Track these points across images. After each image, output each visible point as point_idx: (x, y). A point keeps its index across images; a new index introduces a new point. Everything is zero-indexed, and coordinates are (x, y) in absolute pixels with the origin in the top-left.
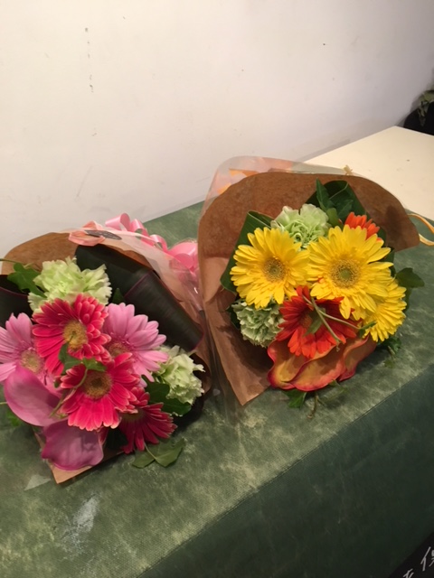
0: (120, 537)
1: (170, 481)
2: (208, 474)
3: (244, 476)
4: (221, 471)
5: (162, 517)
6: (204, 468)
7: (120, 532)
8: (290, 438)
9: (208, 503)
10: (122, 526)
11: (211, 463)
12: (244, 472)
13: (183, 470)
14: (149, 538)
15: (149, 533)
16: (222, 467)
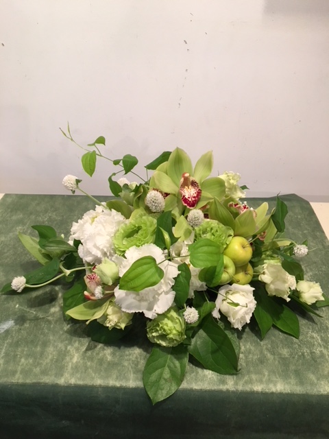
0: (5, 345)
1: (44, 336)
2: (61, 346)
3: (71, 359)
4: (66, 349)
5: (26, 349)
6: (62, 342)
7: (7, 344)
8: (109, 358)
9: (46, 358)
10: (10, 341)
11: (67, 342)
12: (73, 357)
13: (54, 335)
14: (13, 354)
15: (15, 351)
16: (69, 347)
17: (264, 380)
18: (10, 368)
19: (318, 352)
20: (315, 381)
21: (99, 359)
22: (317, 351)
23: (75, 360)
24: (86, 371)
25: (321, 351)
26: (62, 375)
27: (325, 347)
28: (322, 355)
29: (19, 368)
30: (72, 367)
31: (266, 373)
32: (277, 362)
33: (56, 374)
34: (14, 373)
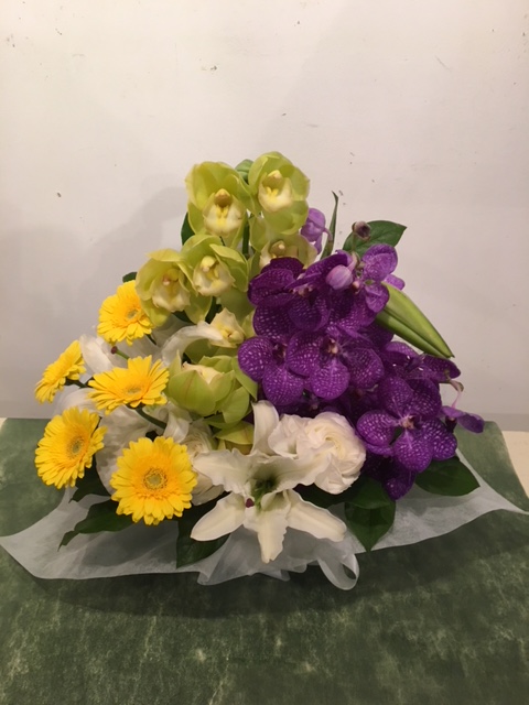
3: (156, 611)
4: (146, 596)
5: (89, 599)
6: (139, 587)
7: (62, 592)
10: (66, 589)
11: (146, 587)
12: (158, 608)
14: (72, 606)
15: (75, 604)
16: (150, 595)
17: (419, 626)
18: (71, 627)
19: (489, 585)
20: (488, 625)
22: (488, 583)
23: (161, 612)
25: (492, 584)
26: (145, 634)
27: (498, 579)
28: (494, 590)
29: (83, 628)
30: (158, 622)
31: (422, 618)
32: (435, 602)
34: (77, 633)
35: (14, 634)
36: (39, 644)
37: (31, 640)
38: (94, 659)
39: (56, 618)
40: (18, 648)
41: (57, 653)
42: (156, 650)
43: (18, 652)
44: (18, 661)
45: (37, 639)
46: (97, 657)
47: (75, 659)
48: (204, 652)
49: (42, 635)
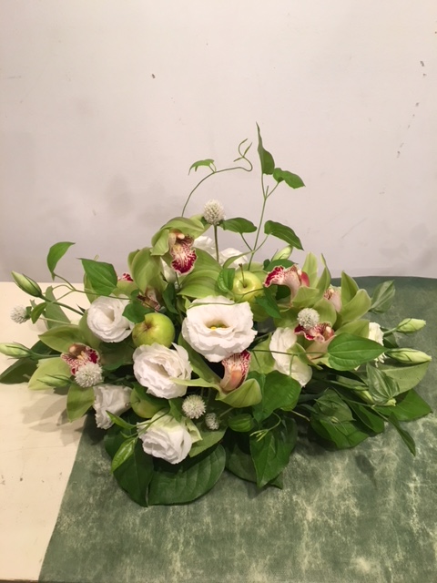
3: (304, 515)
4: (292, 500)
5: (236, 500)
8: (357, 512)
9: (269, 514)
12: (306, 512)
14: (220, 507)
15: (222, 504)
16: (294, 497)
18: (224, 529)
21: (342, 515)
23: (310, 516)
24: (331, 532)
26: (300, 539)
29: (237, 529)
30: (309, 528)
33: (291, 536)
34: (231, 536)
35: (169, 536)
36: (196, 546)
37: (187, 543)
38: (254, 565)
39: (208, 519)
40: (177, 550)
41: (216, 557)
42: (316, 557)
43: (176, 556)
44: (179, 564)
45: (193, 542)
46: (257, 562)
47: (236, 564)
48: (367, 560)
49: (197, 538)
